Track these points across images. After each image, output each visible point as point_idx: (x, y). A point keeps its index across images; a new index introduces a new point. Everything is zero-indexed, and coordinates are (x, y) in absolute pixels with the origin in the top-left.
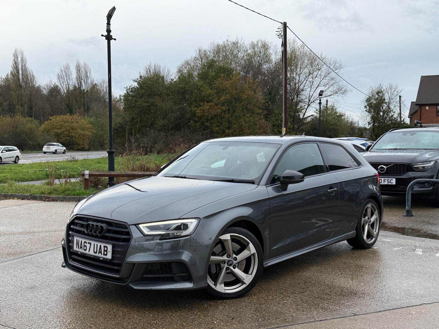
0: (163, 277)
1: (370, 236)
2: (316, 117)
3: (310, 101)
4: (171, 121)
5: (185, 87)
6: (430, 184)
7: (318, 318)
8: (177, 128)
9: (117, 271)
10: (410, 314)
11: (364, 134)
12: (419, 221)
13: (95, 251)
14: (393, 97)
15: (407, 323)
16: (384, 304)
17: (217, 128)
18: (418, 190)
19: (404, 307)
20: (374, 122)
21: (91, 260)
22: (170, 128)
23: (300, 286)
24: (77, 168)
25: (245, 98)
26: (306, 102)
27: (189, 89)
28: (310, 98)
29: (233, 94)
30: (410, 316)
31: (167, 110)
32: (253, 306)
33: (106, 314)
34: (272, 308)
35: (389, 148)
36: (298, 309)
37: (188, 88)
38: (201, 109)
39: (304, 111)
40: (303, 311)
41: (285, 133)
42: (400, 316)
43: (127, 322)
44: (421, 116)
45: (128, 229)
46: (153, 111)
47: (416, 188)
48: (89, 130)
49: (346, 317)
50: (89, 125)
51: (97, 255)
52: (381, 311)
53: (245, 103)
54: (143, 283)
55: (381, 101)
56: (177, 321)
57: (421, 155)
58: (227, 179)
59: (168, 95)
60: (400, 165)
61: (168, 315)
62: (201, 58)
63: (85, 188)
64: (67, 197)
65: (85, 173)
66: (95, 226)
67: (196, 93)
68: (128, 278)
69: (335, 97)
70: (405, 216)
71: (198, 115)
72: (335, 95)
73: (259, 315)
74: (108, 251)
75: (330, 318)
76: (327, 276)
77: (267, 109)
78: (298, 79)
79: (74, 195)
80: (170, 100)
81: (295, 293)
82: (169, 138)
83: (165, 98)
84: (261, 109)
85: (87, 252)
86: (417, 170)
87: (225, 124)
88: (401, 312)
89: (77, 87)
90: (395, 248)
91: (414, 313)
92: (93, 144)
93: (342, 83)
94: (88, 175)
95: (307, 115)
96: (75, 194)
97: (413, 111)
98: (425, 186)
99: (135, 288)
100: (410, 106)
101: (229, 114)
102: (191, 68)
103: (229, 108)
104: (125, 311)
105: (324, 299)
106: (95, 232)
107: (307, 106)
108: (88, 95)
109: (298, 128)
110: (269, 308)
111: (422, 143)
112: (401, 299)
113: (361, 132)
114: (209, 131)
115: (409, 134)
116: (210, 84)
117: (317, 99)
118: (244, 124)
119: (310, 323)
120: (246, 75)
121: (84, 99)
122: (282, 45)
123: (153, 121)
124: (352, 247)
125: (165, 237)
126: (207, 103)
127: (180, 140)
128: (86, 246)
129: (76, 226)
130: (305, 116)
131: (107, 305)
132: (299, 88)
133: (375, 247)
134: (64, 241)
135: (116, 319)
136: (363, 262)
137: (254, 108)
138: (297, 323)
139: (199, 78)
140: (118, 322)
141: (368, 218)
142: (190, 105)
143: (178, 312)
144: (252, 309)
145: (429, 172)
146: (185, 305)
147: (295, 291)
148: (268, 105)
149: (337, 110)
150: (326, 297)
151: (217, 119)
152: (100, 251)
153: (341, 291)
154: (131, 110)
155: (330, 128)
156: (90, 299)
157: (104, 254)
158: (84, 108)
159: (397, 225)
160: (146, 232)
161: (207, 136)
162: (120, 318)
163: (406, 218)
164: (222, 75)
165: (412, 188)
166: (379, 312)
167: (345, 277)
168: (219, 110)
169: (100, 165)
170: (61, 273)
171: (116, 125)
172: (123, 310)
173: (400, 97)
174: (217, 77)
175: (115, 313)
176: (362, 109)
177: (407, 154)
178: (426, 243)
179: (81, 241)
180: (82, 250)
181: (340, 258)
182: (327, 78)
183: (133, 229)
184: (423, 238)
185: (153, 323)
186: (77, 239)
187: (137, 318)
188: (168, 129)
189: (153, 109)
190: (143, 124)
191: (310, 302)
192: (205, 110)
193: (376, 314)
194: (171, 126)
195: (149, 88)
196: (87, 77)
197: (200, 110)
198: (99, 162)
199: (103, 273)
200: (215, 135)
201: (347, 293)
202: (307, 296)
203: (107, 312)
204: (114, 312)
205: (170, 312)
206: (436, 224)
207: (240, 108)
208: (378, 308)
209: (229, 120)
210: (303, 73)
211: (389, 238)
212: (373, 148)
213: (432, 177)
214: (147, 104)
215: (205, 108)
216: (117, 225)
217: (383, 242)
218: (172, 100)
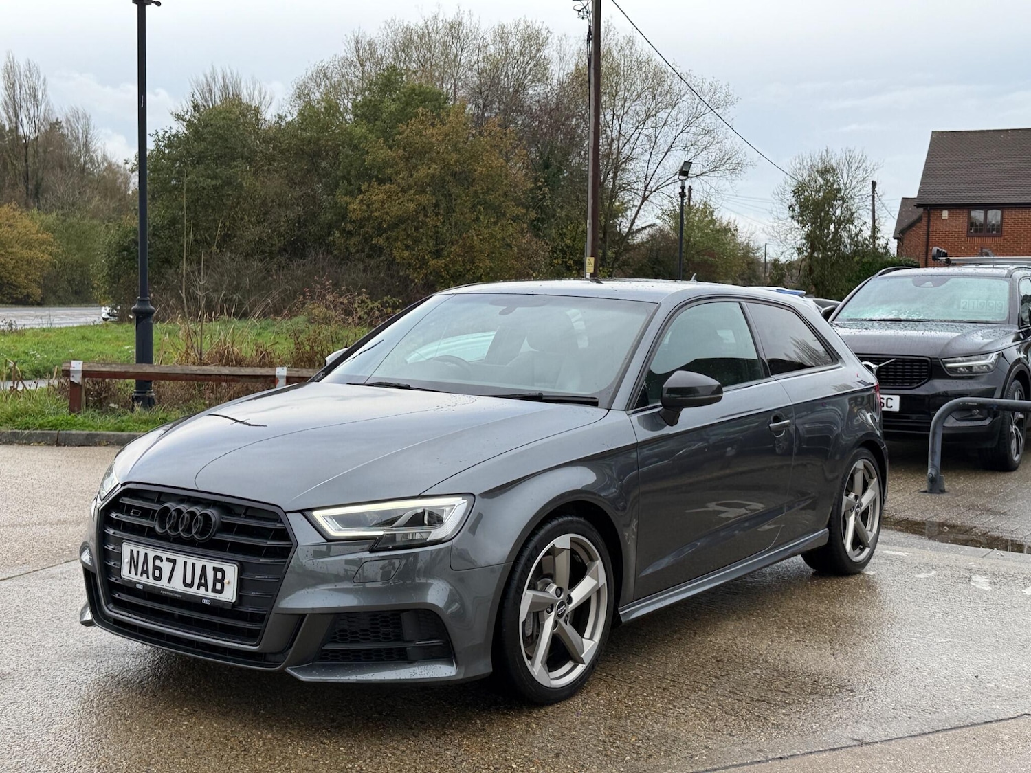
0: (378, 651)
1: (858, 542)
2: (661, 231)
3: (649, 187)
4: (279, 231)
5: (319, 139)
6: (985, 412)
7: (772, 752)
8: (296, 248)
9: (252, 636)
10: (998, 740)
11: (787, 279)
12: (963, 506)
13: (189, 581)
14: (854, 183)
15: (996, 764)
16: (927, 715)
17: (406, 254)
18: (955, 425)
19: (979, 724)
20: (813, 248)
21: (175, 606)
22: (275, 249)
23: (709, 672)
24: (27, 354)
25: (481, 173)
26: (638, 190)
27: (330, 143)
28: (648, 179)
29: (449, 163)
30: (998, 746)
31: (269, 200)
32: (600, 723)
33: (219, 746)
34: (650, 729)
35: (879, 318)
36: (718, 729)
37: (328, 141)
38: (362, 200)
39: (630, 213)
40: (730, 735)
41: (592, 271)
42: (974, 745)
43: (282, 766)
44: (928, 235)
45: (281, 522)
46: (230, 202)
47: (951, 422)
48: (43, 247)
49: (841, 748)
50: (45, 236)
51: (193, 591)
52: (925, 734)
53: (482, 189)
54: (324, 666)
55: (833, 194)
56: (415, 762)
57: (964, 336)
58: (526, 393)
59: (271, 159)
60: (912, 361)
61: (387, 748)
62: (359, 60)
63: (72, 410)
64: (22, 433)
65: (71, 369)
66: (187, 516)
67: (347, 156)
68: (283, 652)
69: (712, 181)
70: (925, 492)
71: (353, 217)
72: (712, 174)
73: (622, 745)
74: (226, 581)
75: (802, 752)
76: (769, 645)
77: (537, 204)
78: (618, 128)
79: (41, 426)
80: (277, 172)
81: (701, 690)
82: (275, 277)
83: (263, 165)
84: (522, 205)
85: (163, 584)
86: (954, 374)
87: (428, 242)
88: (974, 736)
89: (7, 128)
90: (919, 573)
91: (1006, 737)
92: (55, 286)
93: (731, 142)
94: (80, 375)
95: (639, 223)
96: (46, 424)
97: (907, 222)
98: (972, 415)
99: (304, 678)
100: (898, 209)
101: (437, 215)
102: (334, 88)
103: (437, 201)
104: (270, 739)
105: (775, 705)
106: (188, 530)
107: (640, 200)
108: (36, 151)
109: (616, 259)
110: (643, 728)
111: (962, 305)
112: (966, 703)
113: (780, 272)
114: (383, 261)
115: (930, 283)
116: (387, 135)
117: (667, 183)
118: (476, 242)
119: (757, 765)
120: (483, 114)
121: (26, 161)
122: (588, 36)
123: (229, 229)
124: (812, 571)
125: (383, 544)
126: (379, 184)
127: (327, 283)
128: (160, 569)
129: (128, 513)
130: (635, 228)
131: (216, 723)
132: (618, 153)
133: (870, 570)
134: (90, 552)
135: (249, 759)
136: (848, 609)
137: (504, 202)
138: (723, 765)
139: (356, 116)
140: (257, 766)
141: (856, 497)
142: (332, 189)
143: (409, 740)
144: (600, 731)
145: (982, 380)
146: (423, 723)
147: (698, 683)
148: (540, 197)
149: (716, 215)
150: (779, 699)
151: (405, 230)
152: (203, 581)
153: (814, 684)
154: (167, 197)
155: (696, 260)
156: (166, 708)
157: (214, 590)
158: (27, 188)
159: (910, 515)
160: (334, 530)
161: (379, 273)
162: (260, 756)
163: (928, 496)
164: (420, 110)
165: (943, 421)
166: (919, 735)
167: (814, 648)
168: (412, 206)
169: (91, 346)
170: (66, 638)
171: (126, 237)
172: (264, 736)
173: (874, 184)
174: (403, 116)
175: (244, 743)
176: (775, 214)
177: (927, 334)
178: (992, 561)
179: (146, 554)
180: (148, 577)
181: (791, 598)
182: (693, 129)
183: (297, 524)
184: (981, 549)
185: (351, 769)
186: (132, 551)
187: (307, 756)
188: (271, 253)
189: (229, 195)
190: (201, 236)
191: (744, 712)
192: (372, 204)
193: (912, 739)
194: (278, 243)
195: (221, 137)
196: (36, 100)
197: (360, 203)
198: (84, 338)
199: (209, 639)
200: (398, 272)
201: (830, 689)
202: (730, 697)
203: (221, 743)
204: (240, 742)
205: (389, 739)
206: (1004, 513)
207: (466, 201)
208: (916, 725)
209: (437, 232)
210: (630, 112)
211: (900, 548)
212: (839, 316)
213: (990, 393)
214: (214, 183)
215: (374, 198)
216: (248, 513)
217: (887, 558)
218: (284, 173)
